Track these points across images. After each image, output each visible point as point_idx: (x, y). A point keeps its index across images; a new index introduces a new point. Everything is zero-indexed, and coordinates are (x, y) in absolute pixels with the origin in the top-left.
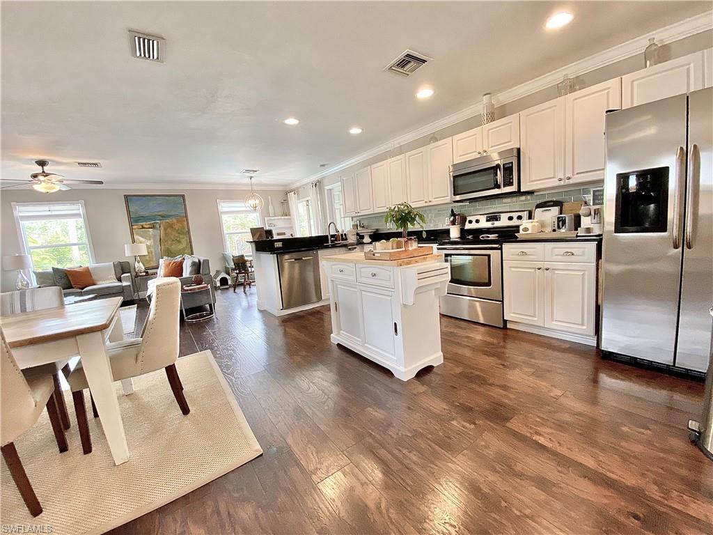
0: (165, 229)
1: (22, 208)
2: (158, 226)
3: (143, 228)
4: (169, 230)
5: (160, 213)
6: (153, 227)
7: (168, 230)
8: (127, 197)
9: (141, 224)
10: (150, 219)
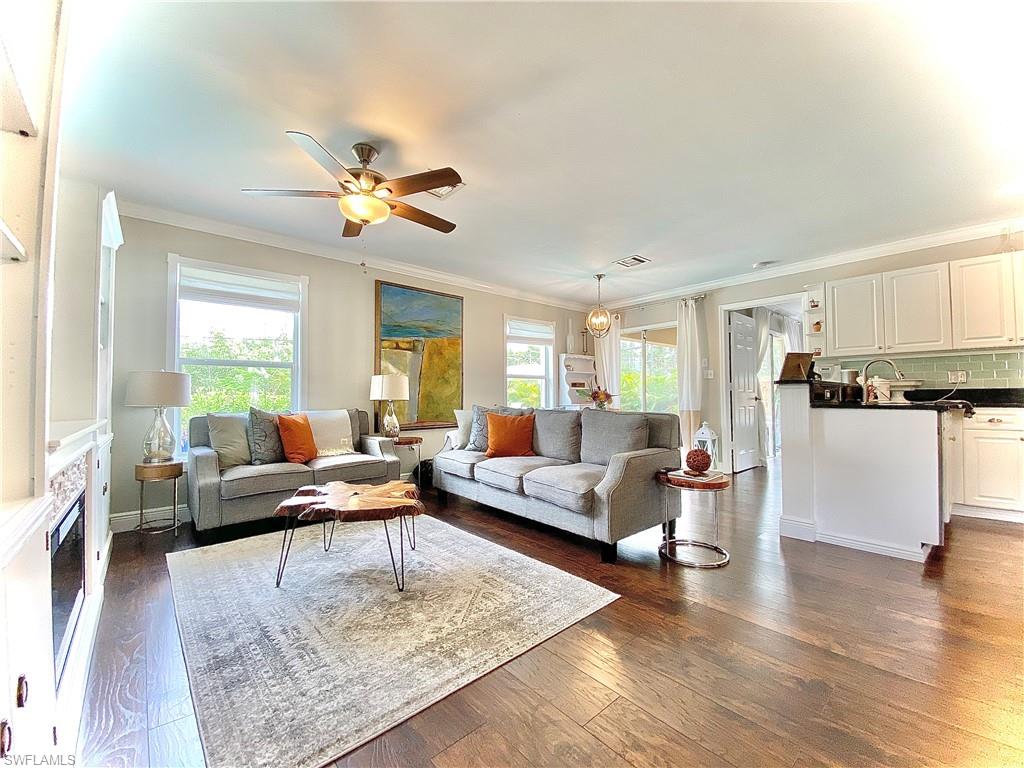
0: (430, 356)
1: (187, 270)
2: (420, 348)
3: (398, 347)
4: (436, 360)
5: (426, 324)
6: (413, 349)
7: (435, 356)
8: (379, 284)
9: (396, 339)
10: (410, 333)
